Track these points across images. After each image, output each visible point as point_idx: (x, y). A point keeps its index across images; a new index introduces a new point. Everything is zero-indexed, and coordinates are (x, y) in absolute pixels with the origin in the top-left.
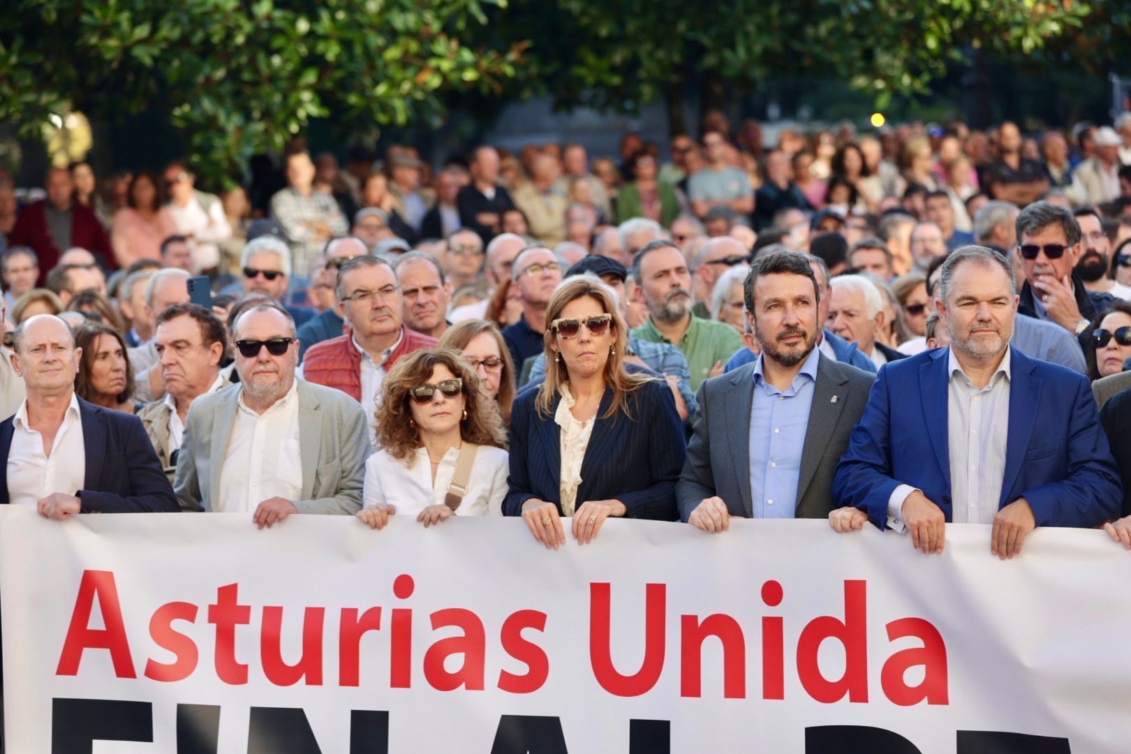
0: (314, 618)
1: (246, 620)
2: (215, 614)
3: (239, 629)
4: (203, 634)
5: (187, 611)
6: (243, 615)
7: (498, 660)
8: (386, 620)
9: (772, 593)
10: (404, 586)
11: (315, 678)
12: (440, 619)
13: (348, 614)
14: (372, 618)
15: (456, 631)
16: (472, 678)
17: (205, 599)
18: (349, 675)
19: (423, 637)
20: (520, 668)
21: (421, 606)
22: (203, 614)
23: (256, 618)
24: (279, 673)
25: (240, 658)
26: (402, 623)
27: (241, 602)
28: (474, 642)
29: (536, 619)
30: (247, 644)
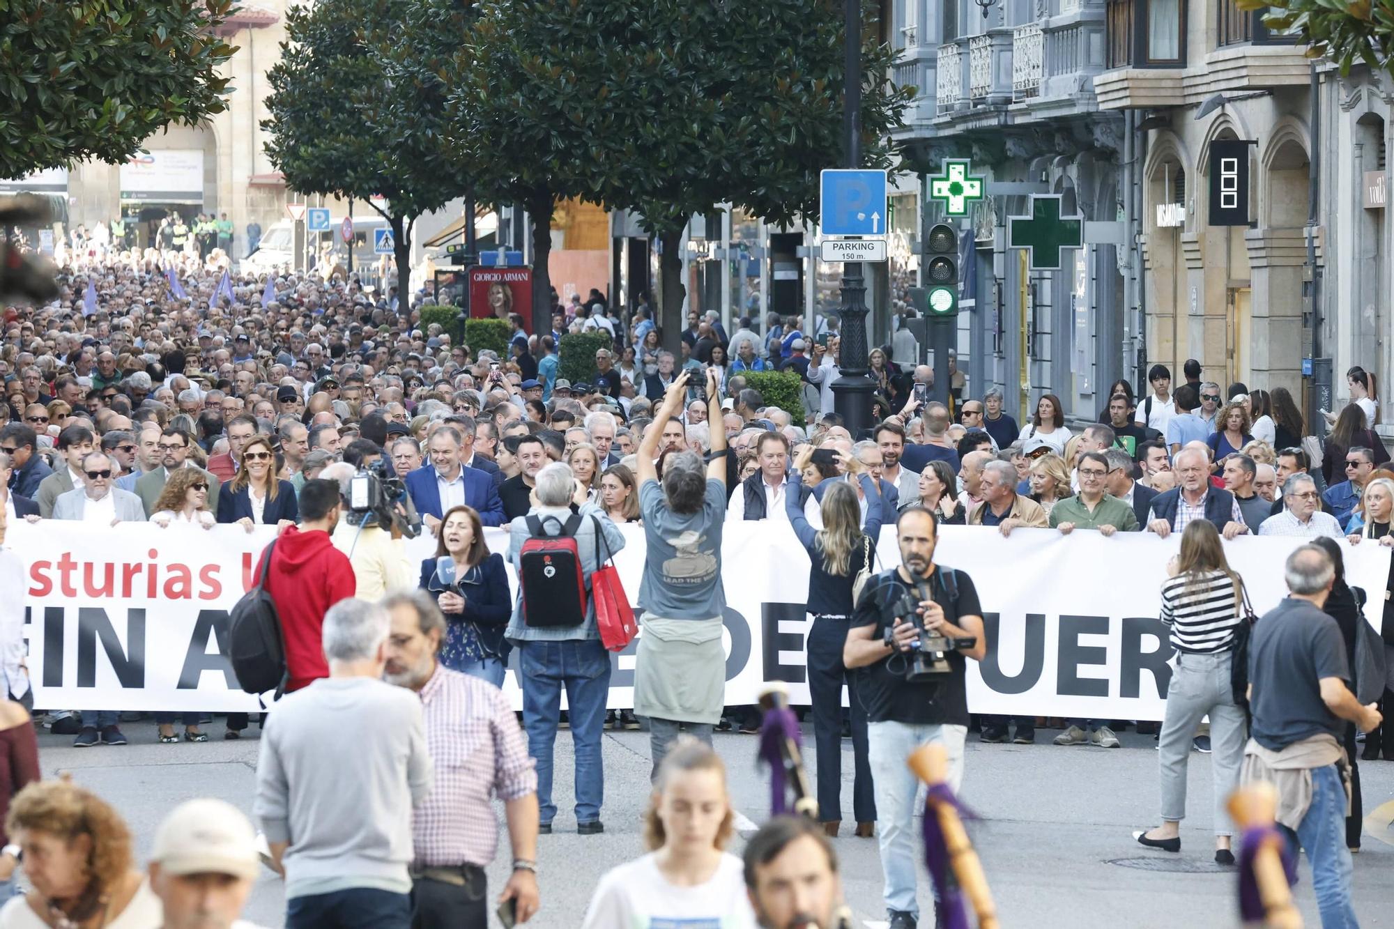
0: (109, 568)
1: (75, 568)
2: (60, 566)
3: (72, 573)
4: (54, 574)
5: (47, 565)
6: (74, 566)
8: (145, 569)
10: (153, 554)
11: (111, 595)
12: (171, 568)
13: (126, 566)
14: (138, 568)
15: (178, 573)
16: (186, 594)
17: (55, 559)
18: (127, 592)
19: (162, 577)
20: (209, 589)
21: (162, 563)
22: (54, 566)
23: (81, 568)
24: (92, 592)
25: (73, 585)
26: (153, 570)
27: (72, 560)
28: (186, 579)
29: (216, 568)
30: (77, 578)
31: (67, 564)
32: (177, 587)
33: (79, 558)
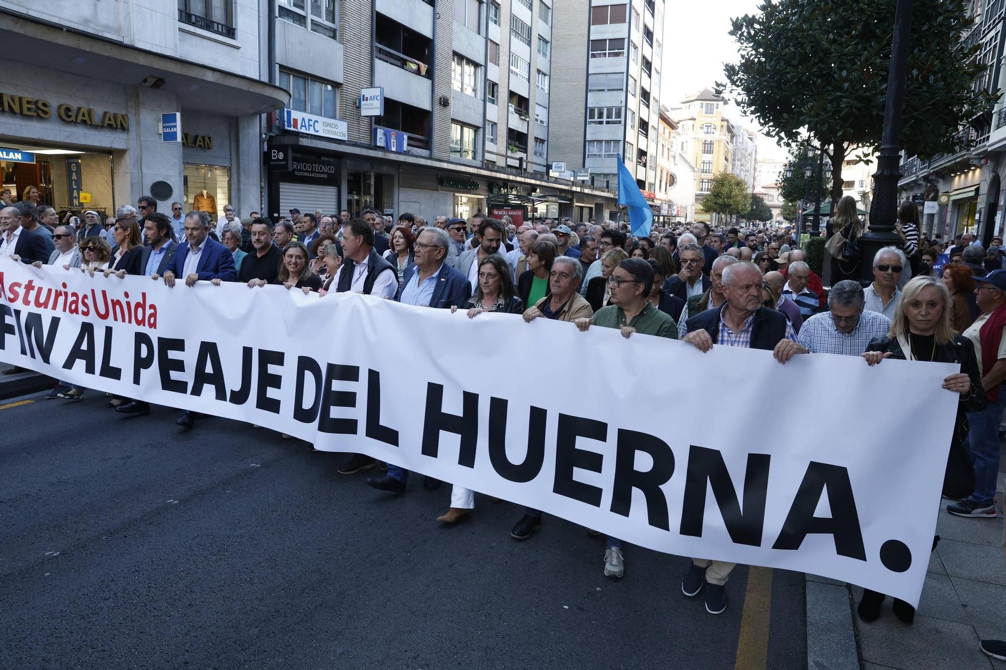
0: (49, 291)
1: (33, 290)
2: (26, 287)
4: (21, 292)
5: (19, 285)
6: (33, 288)
7: (81, 307)
9: (127, 295)
11: (46, 307)
12: (72, 295)
15: (74, 298)
16: (77, 311)
17: (24, 283)
18: (54, 308)
20: (85, 309)
21: (69, 291)
22: (23, 286)
23: (36, 290)
24: (38, 304)
25: (30, 299)
27: (33, 285)
28: (76, 302)
29: (86, 296)
30: (32, 295)
31: (29, 287)
32: (73, 307)
33: (37, 284)
